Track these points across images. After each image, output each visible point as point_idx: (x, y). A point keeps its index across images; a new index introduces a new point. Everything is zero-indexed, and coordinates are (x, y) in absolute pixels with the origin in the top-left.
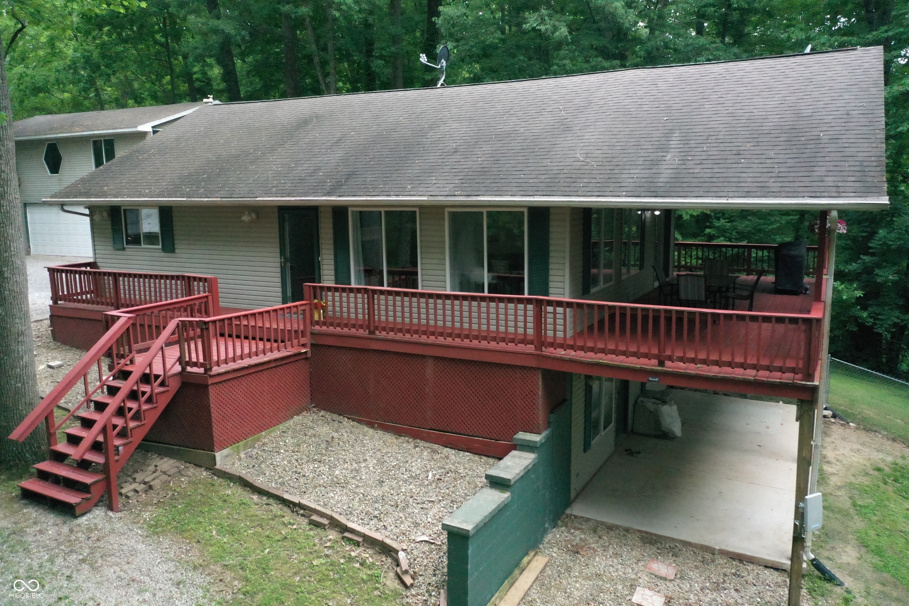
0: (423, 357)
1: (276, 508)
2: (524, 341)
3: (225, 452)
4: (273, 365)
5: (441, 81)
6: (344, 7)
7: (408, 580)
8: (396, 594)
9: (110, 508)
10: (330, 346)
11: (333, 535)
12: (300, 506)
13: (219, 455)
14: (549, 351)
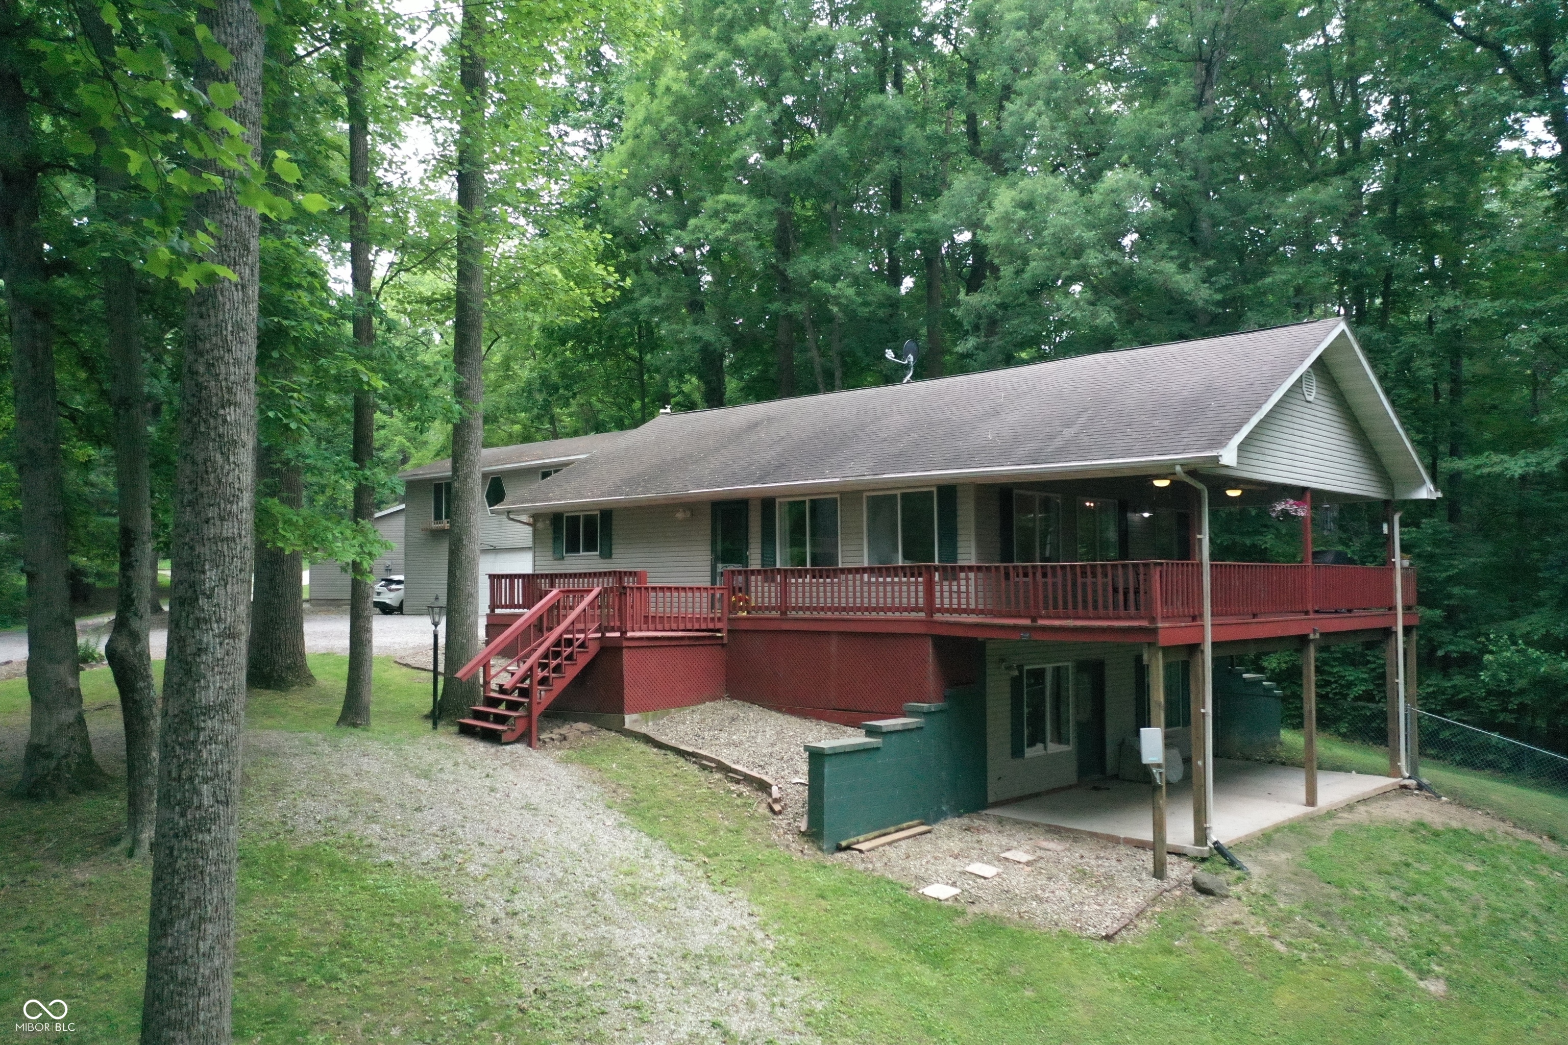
0: (828, 633)
1: (671, 756)
2: (916, 609)
3: (635, 716)
4: (687, 642)
5: (908, 377)
6: (843, 301)
7: (777, 807)
8: (765, 818)
9: (530, 745)
10: (746, 631)
11: (718, 776)
12: (693, 755)
13: (628, 718)
14: (938, 616)
